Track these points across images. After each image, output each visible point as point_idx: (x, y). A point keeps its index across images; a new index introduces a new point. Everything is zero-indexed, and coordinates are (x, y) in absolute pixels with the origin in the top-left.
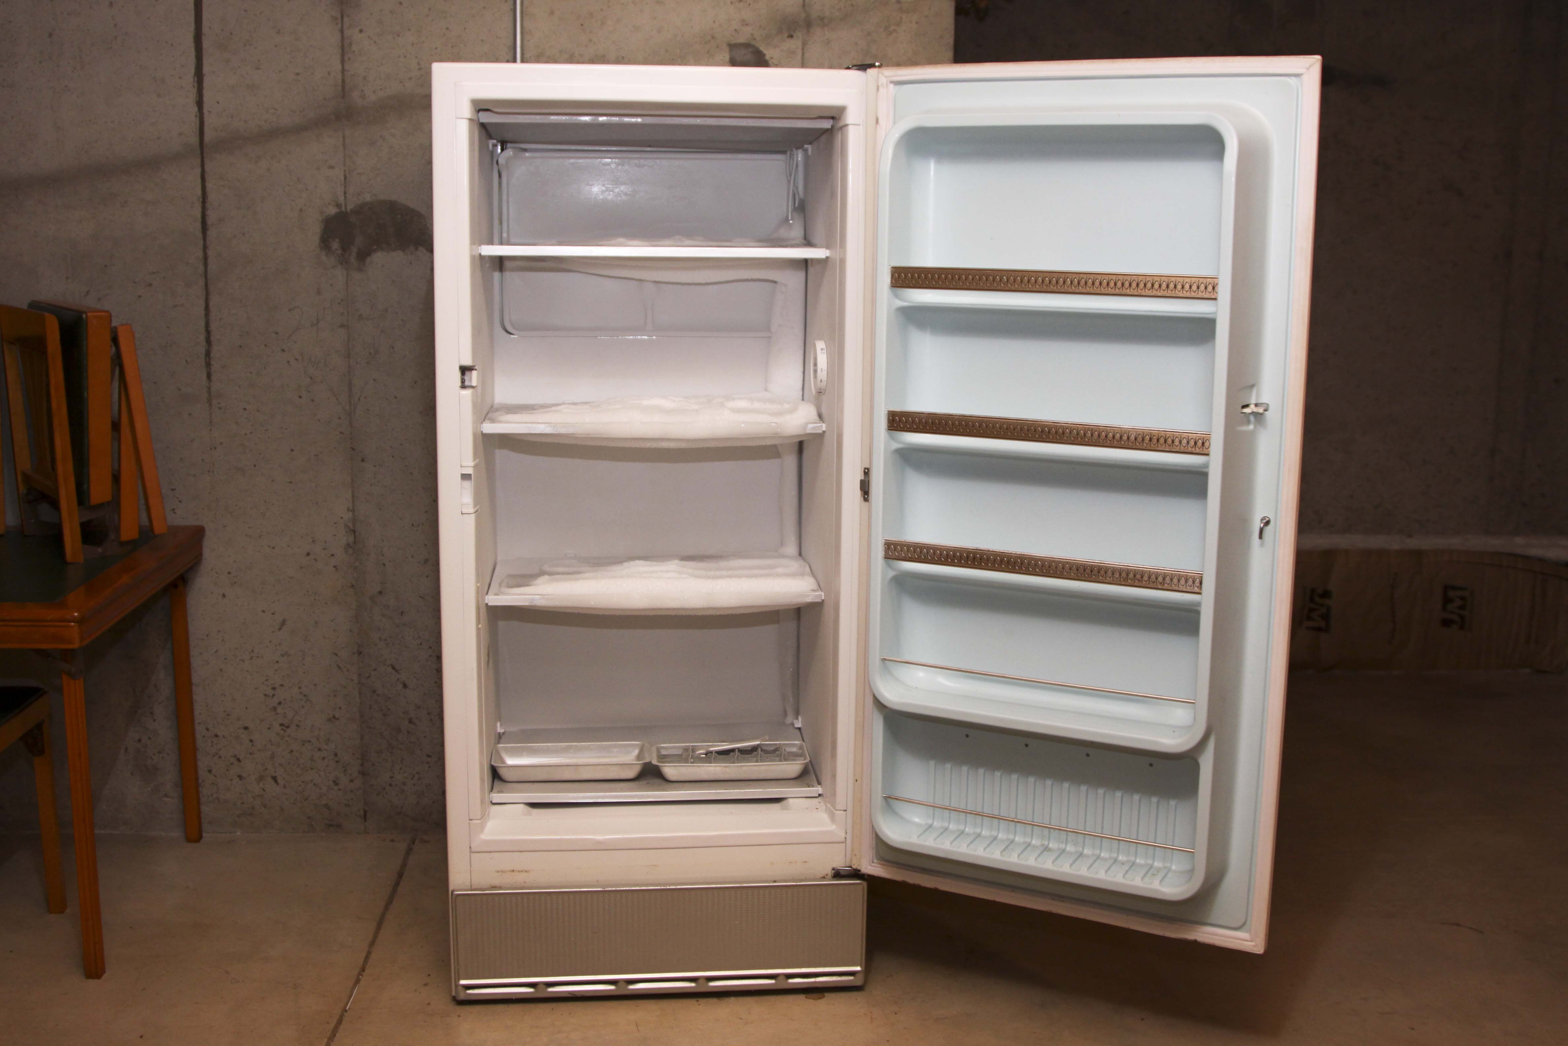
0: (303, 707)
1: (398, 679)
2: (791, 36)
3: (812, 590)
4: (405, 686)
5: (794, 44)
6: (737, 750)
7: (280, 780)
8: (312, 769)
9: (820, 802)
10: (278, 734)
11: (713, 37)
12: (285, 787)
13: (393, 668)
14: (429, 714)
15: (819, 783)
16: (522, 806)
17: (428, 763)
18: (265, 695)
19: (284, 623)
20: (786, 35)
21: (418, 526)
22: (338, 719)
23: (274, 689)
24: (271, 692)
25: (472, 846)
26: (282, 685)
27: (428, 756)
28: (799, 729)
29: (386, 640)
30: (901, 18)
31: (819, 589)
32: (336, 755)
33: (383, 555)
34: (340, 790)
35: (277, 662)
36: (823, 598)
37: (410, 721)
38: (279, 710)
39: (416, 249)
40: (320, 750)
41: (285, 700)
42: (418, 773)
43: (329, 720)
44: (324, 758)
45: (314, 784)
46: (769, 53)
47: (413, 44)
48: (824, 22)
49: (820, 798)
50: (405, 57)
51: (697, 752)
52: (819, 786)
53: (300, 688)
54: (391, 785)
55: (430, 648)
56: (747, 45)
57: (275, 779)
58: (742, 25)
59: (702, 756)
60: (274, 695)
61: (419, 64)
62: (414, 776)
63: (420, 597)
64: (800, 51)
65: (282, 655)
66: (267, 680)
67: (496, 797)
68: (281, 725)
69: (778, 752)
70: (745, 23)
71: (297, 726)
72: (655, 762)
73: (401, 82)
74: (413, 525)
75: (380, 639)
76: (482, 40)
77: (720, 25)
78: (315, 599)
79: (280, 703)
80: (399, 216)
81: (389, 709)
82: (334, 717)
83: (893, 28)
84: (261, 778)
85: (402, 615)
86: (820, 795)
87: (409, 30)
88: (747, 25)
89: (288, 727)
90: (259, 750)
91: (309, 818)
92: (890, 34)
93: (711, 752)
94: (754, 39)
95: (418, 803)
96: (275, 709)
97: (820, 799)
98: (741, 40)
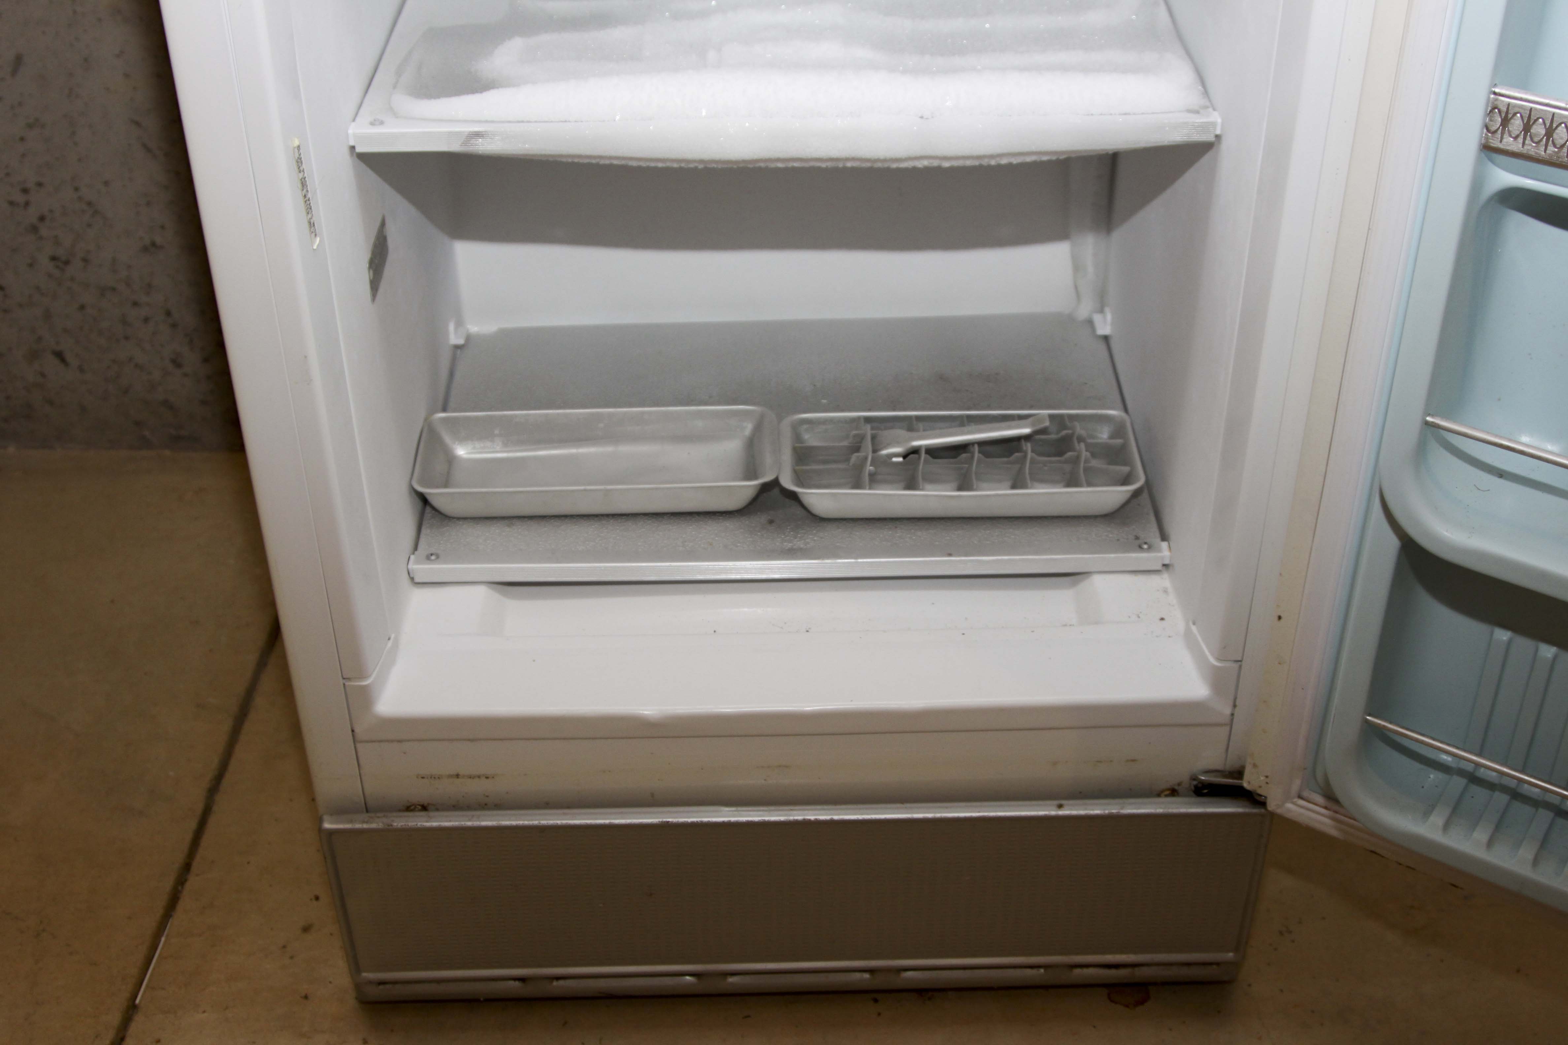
0: (89, 225)
3: (1189, 111)
6: (976, 447)
7: (69, 357)
8: (127, 338)
9: (1165, 591)
10: (50, 276)
12: (81, 369)
15: (1164, 537)
16: (482, 590)
18: (11, 203)
19: (18, 61)
22: (161, 247)
23: (25, 191)
24: (20, 198)
25: (357, 730)
26: (40, 185)
28: (1106, 338)
31: (1208, 104)
32: (168, 314)
34: (186, 375)
35: (22, 139)
36: (1218, 132)
38: (44, 231)
40: (135, 304)
41: (51, 211)
43: (145, 249)
44: (146, 320)
45: (136, 365)
49: (1165, 575)
51: (885, 452)
52: (1164, 545)
53: (76, 189)
57: (60, 355)
59: (895, 459)
60: (27, 204)
65: (30, 126)
66: (8, 174)
67: (423, 569)
68: (54, 258)
69: (1070, 454)
71: (85, 260)
72: (787, 483)
78: (75, 12)
79: (42, 219)
82: (153, 244)
84: (34, 355)
86: (1165, 566)
89: (67, 263)
90: (21, 306)
91: (138, 424)
93: (915, 451)
96: (34, 229)
97: (1164, 581)
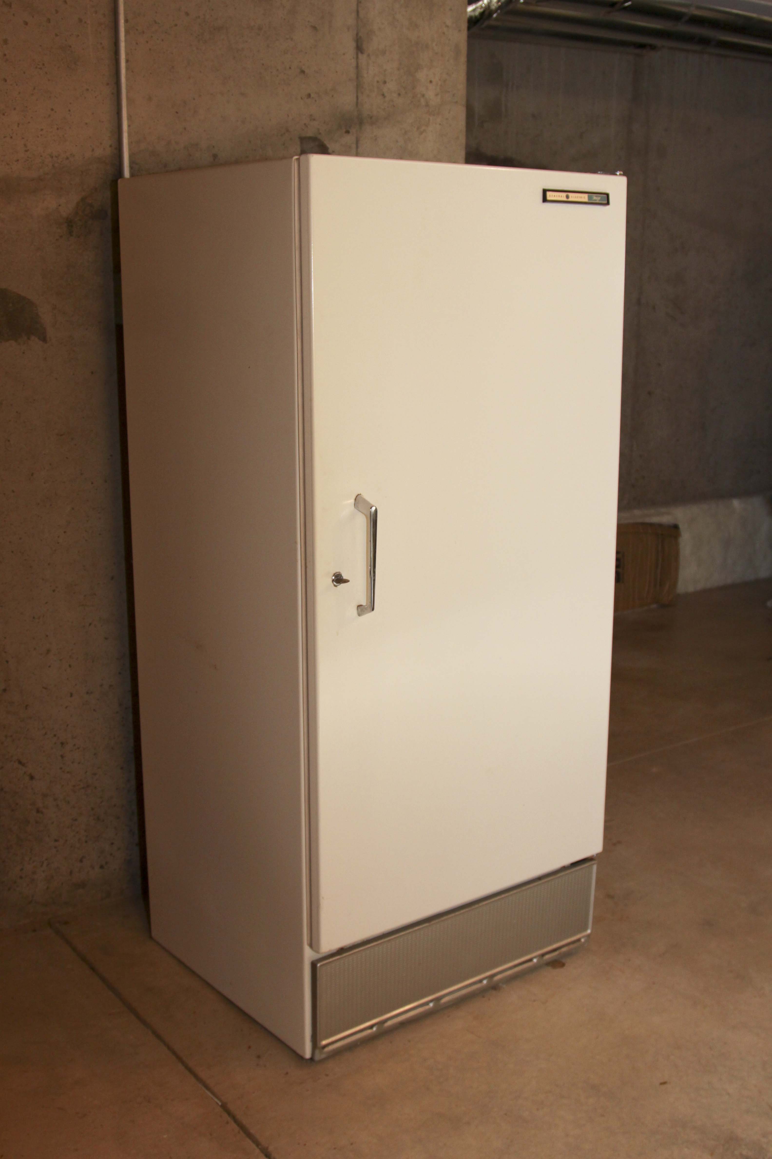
1: (25, 773)
2: (348, 132)
4: (32, 778)
5: (349, 139)
11: (287, 131)
13: (20, 762)
14: (55, 800)
17: (55, 847)
20: (344, 130)
21: (39, 618)
27: (56, 841)
29: (11, 736)
30: (429, 120)
33: (5, 652)
37: (38, 811)
39: (29, 339)
42: (46, 859)
46: (331, 146)
47: (19, 124)
48: (373, 120)
50: (11, 137)
54: (21, 878)
55: (55, 735)
56: (314, 139)
58: (311, 120)
61: (25, 145)
62: (43, 863)
63: (43, 688)
64: (354, 146)
70: (312, 118)
73: (8, 164)
74: (34, 618)
75: (6, 736)
76: (86, 124)
77: (293, 119)
80: (11, 305)
81: (17, 804)
83: (423, 128)
85: (26, 709)
87: (15, 109)
88: (314, 120)
92: (421, 133)
94: (320, 134)
95: (48, 888)
98: (310, 133)
